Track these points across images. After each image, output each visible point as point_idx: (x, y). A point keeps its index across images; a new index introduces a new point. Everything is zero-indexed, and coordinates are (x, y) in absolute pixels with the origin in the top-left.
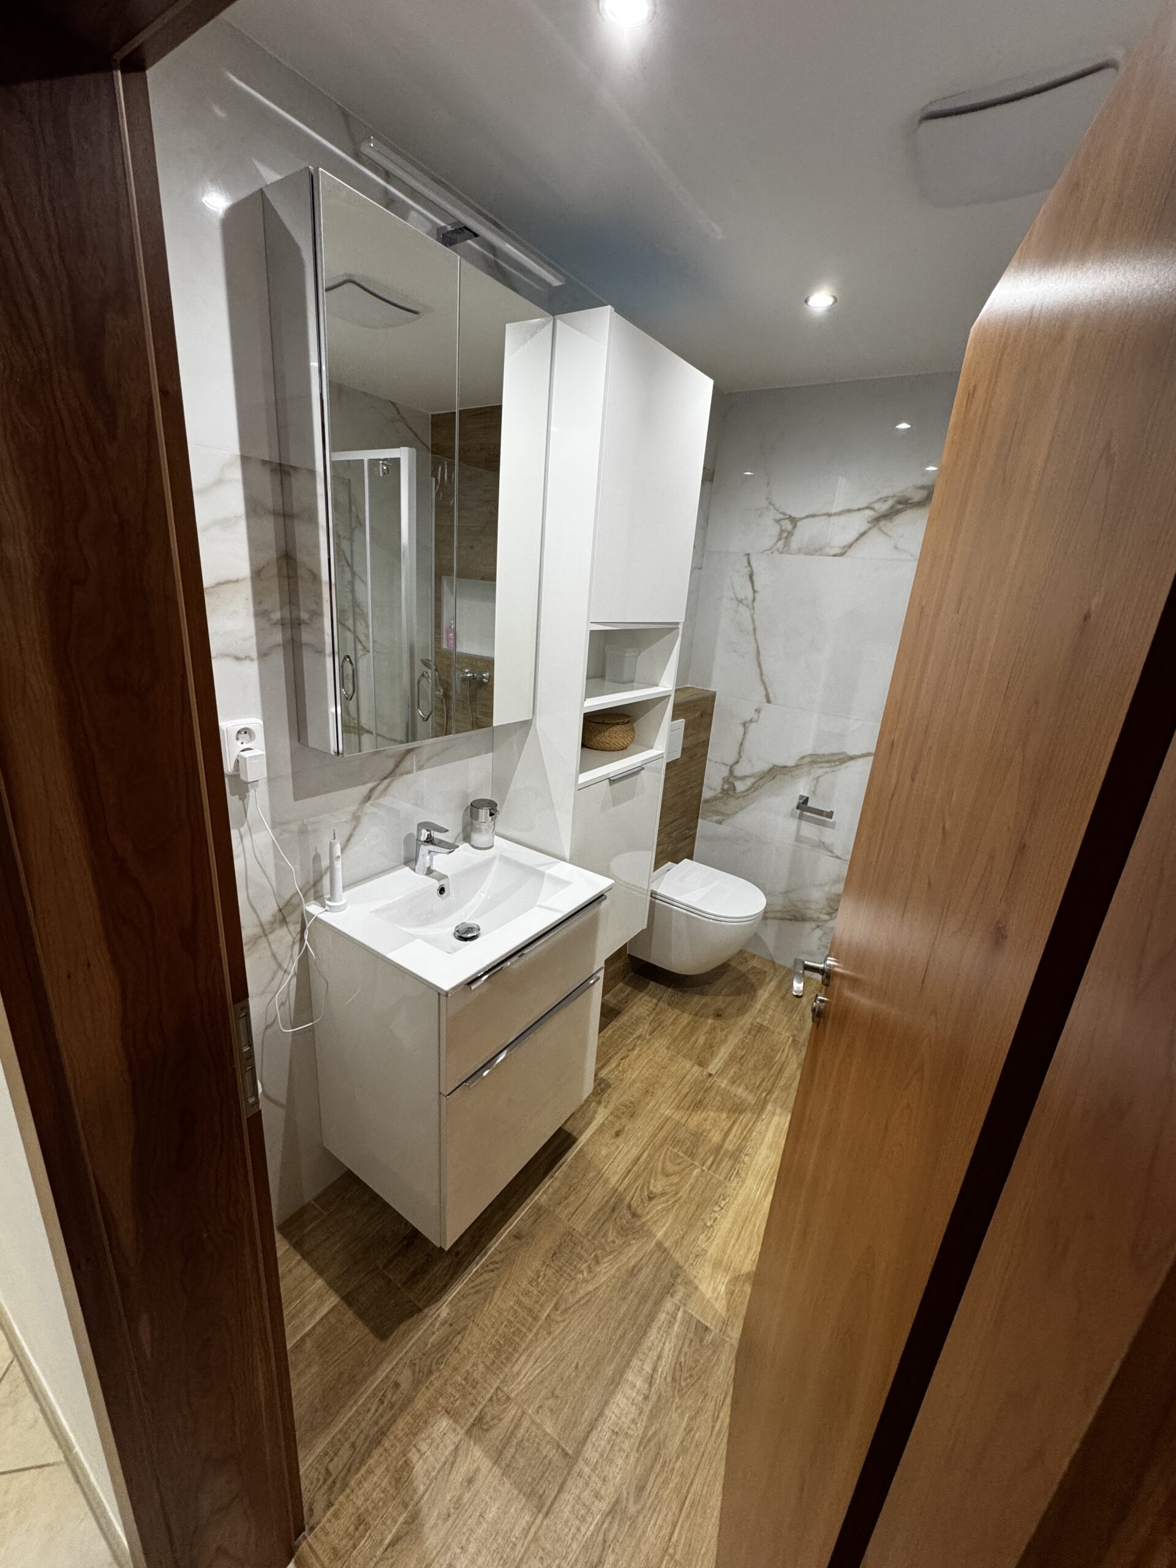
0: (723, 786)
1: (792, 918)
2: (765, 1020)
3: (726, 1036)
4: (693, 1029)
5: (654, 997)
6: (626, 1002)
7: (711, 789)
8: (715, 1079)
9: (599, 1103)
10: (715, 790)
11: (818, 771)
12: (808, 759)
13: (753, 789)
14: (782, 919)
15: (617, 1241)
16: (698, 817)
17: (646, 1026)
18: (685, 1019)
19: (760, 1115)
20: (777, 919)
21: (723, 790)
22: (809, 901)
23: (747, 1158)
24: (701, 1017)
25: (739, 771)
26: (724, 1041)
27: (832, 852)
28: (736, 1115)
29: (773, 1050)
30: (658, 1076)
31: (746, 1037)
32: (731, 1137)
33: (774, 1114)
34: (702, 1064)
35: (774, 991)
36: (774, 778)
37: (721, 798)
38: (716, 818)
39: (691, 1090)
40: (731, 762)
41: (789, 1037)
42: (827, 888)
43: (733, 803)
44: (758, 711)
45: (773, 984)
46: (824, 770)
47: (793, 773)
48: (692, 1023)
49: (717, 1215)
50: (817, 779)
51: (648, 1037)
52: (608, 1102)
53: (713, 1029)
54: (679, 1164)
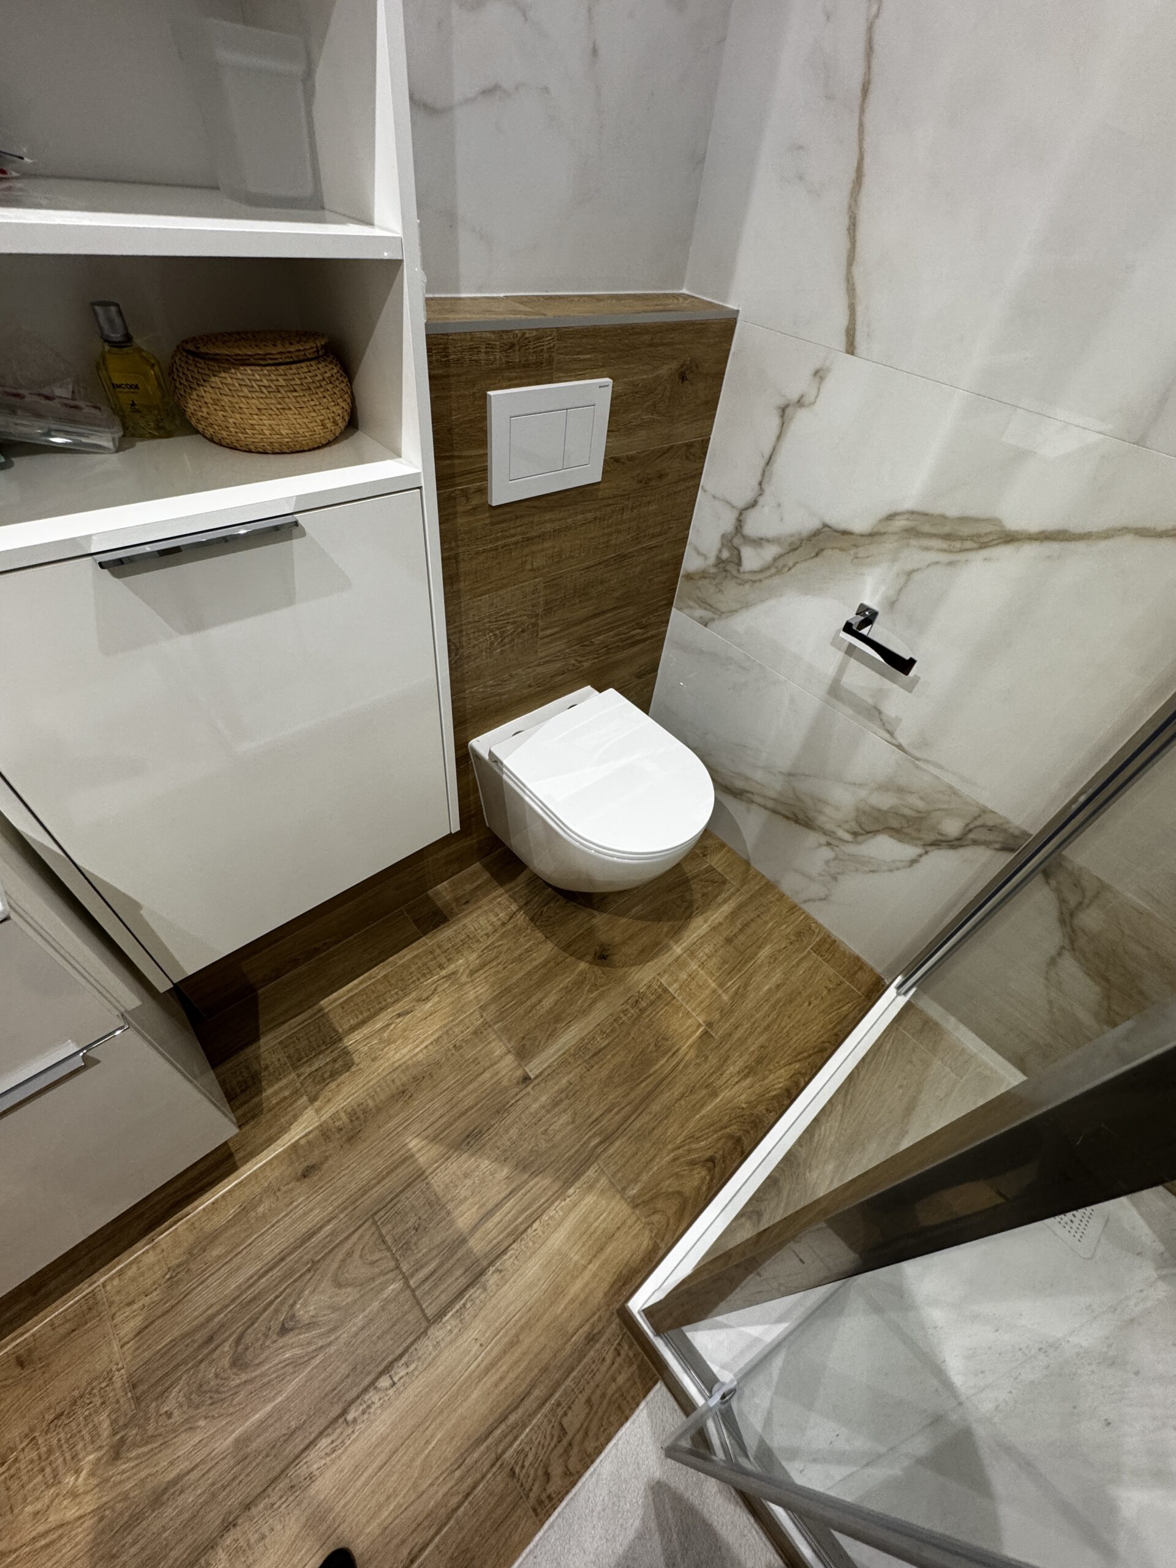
0: (720, 551)
1: (791, 816)
2: (676, 981)
3: (595, 1001)
4: (547, 974)
5: (515, 901)
6: (467, 902)
7: (699, 553)
8: (529, 1088)
9: (313, 1100)
10: (706, 558)
11: (914, 556)
12: (900, 523)
13: (773, 571)
14: (774, 811)
15: (176, 1413)
16: (670, 604)
17: (475, 955)
18: (547, 950)
19: (568, 1183)
20: (765, 808)
21: (720, 562)
22: (826, 803)
23: (496, 1276)
24: (571, 955)
25: (758, 524)
26: (584, 1012)
27: (891, 734)
28: (526, 1176)
29: (657, 1046)
30: (438, 1063)
31: (625, 1012)
32: (490, 1224)
33: (591, 1187)
34: (523, 1054)
35: (721, 924)
36: (817, 555)
37: (713, 577)
38: (700, 612)
39: (476, 1105)
40: (741, 503)
41: (700, 1025)
42: (863, 793)
43: (732, 591)
44: (819, 375)
45: (727, 909)
46: (932, 556)
47: (862, 552)
48: (552, 964)
49: (375, 1398)
50: (909, 574)
51: (464, 979)
52: (329, 1100)
53: (579, 983)
54: (373, 1263)
